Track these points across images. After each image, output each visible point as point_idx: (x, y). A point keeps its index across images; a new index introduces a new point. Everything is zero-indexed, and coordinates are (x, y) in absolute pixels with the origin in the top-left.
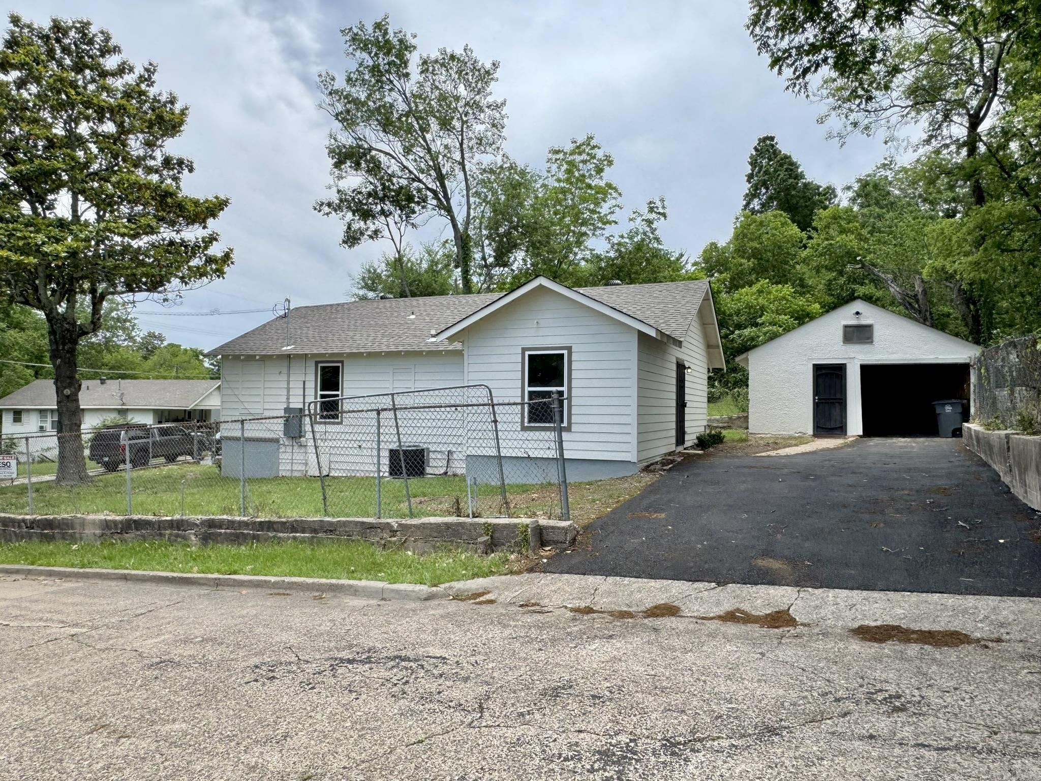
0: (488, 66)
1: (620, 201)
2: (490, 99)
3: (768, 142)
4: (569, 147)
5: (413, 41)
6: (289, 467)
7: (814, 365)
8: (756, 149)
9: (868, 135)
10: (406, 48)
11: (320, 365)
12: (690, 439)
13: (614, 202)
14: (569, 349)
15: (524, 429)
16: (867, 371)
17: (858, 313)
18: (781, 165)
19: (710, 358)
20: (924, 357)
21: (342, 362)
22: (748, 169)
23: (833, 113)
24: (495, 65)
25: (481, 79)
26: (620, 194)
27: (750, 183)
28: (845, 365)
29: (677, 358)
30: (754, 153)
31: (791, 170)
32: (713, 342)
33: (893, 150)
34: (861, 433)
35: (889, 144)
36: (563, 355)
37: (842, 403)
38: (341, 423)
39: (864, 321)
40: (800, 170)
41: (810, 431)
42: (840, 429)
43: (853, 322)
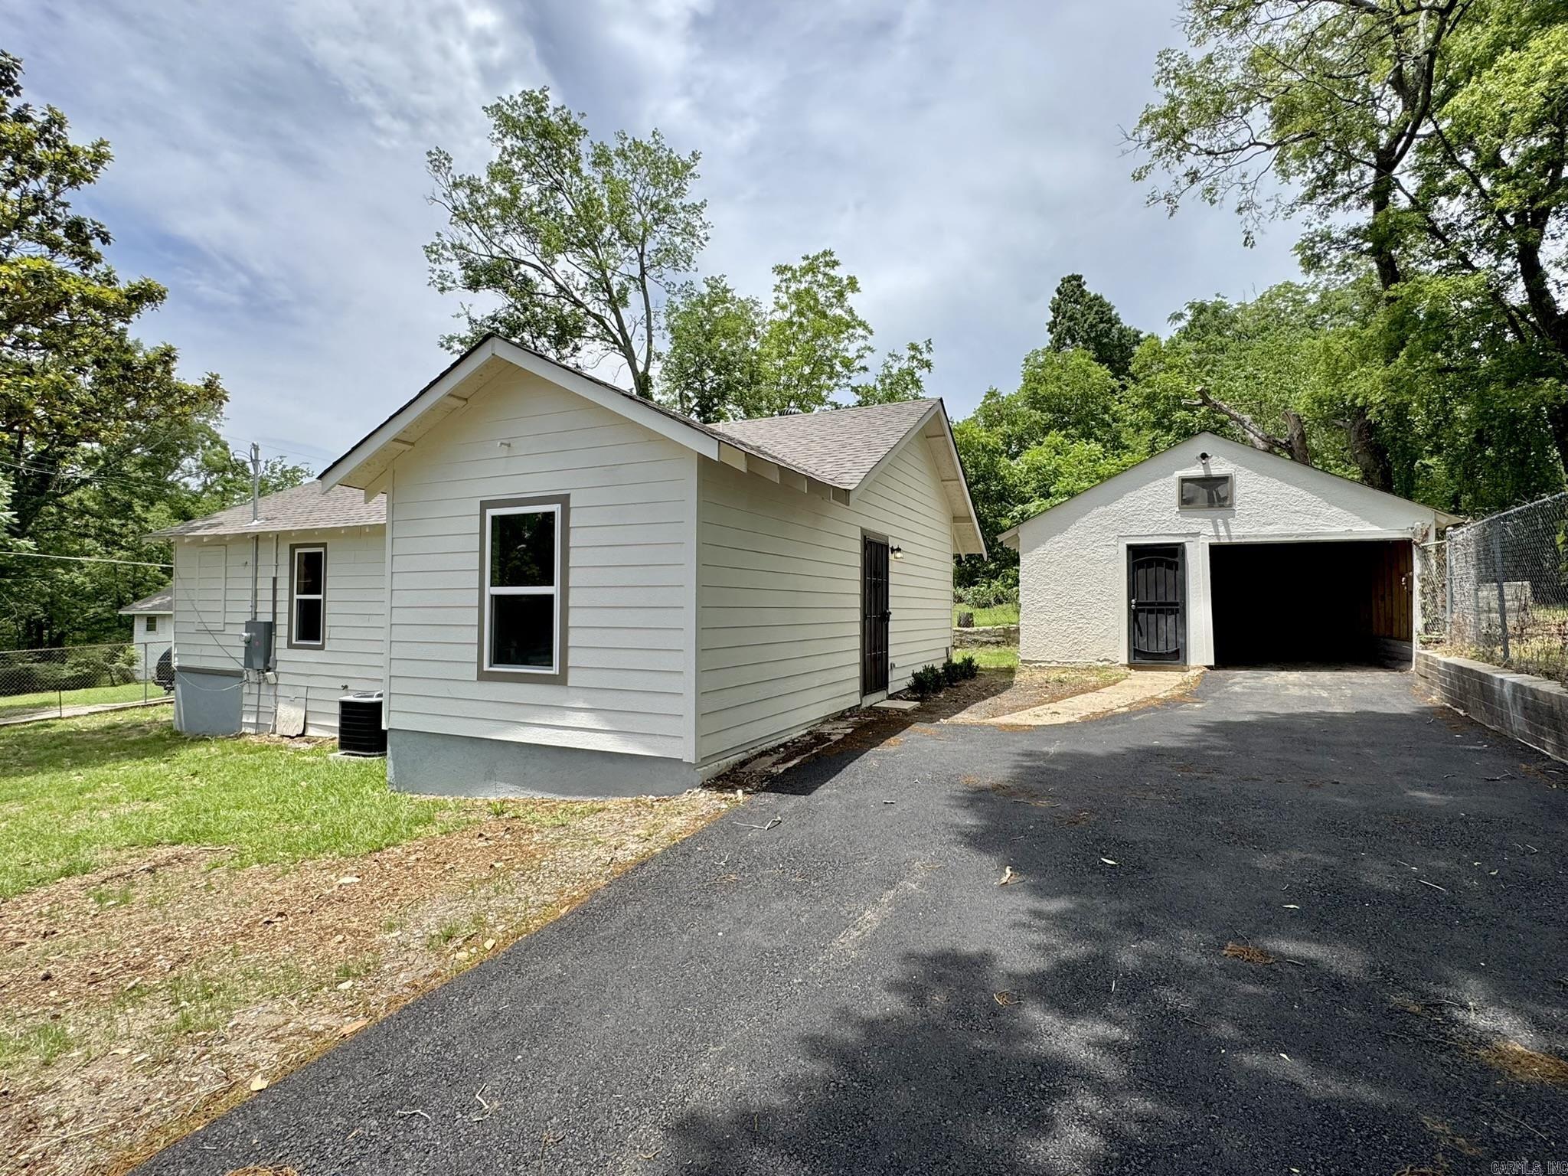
0: (686, 157)
1: (871, 341)
2: (687, 201)
3: (1074, 283)
4: (798, 264)
5: (583, 124)
6: (253, 720)
7: (1130, 547)
8: (1059, 291)
9: (1212, 202)
10: (574, 131)
11: (297, 551)
12: (900, 678)
13: (861, 343)
14: (564, 500)
15: (483, 676)
16: (1220, 555)
17: (1204, 456)
18: (1090, 308)
19: (957, 538)
20: (1328, 530)
21: (324, 545)
22: (1050, 316)
23: (1159, 164)
24: (695, 156)
25: (676, 173)
26: (871, 332)
27: (1052, 333)
28: (1181, 545)
29: (862, 529)
30: (1057, 296)
31: (1103, 313)
32: (962, 512)
33: (1250, 223)
34: (1212, 663)
35: (1245, 213)
36: (551, 515)
37: (1176, 609)
38: (322, 648)
39: (1215, 472)
40: (1113, 313)
41: (1123, 657)
42: (1175, 656)
43: (1197, 471)
